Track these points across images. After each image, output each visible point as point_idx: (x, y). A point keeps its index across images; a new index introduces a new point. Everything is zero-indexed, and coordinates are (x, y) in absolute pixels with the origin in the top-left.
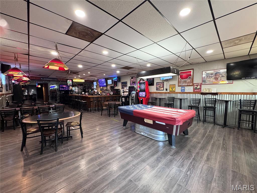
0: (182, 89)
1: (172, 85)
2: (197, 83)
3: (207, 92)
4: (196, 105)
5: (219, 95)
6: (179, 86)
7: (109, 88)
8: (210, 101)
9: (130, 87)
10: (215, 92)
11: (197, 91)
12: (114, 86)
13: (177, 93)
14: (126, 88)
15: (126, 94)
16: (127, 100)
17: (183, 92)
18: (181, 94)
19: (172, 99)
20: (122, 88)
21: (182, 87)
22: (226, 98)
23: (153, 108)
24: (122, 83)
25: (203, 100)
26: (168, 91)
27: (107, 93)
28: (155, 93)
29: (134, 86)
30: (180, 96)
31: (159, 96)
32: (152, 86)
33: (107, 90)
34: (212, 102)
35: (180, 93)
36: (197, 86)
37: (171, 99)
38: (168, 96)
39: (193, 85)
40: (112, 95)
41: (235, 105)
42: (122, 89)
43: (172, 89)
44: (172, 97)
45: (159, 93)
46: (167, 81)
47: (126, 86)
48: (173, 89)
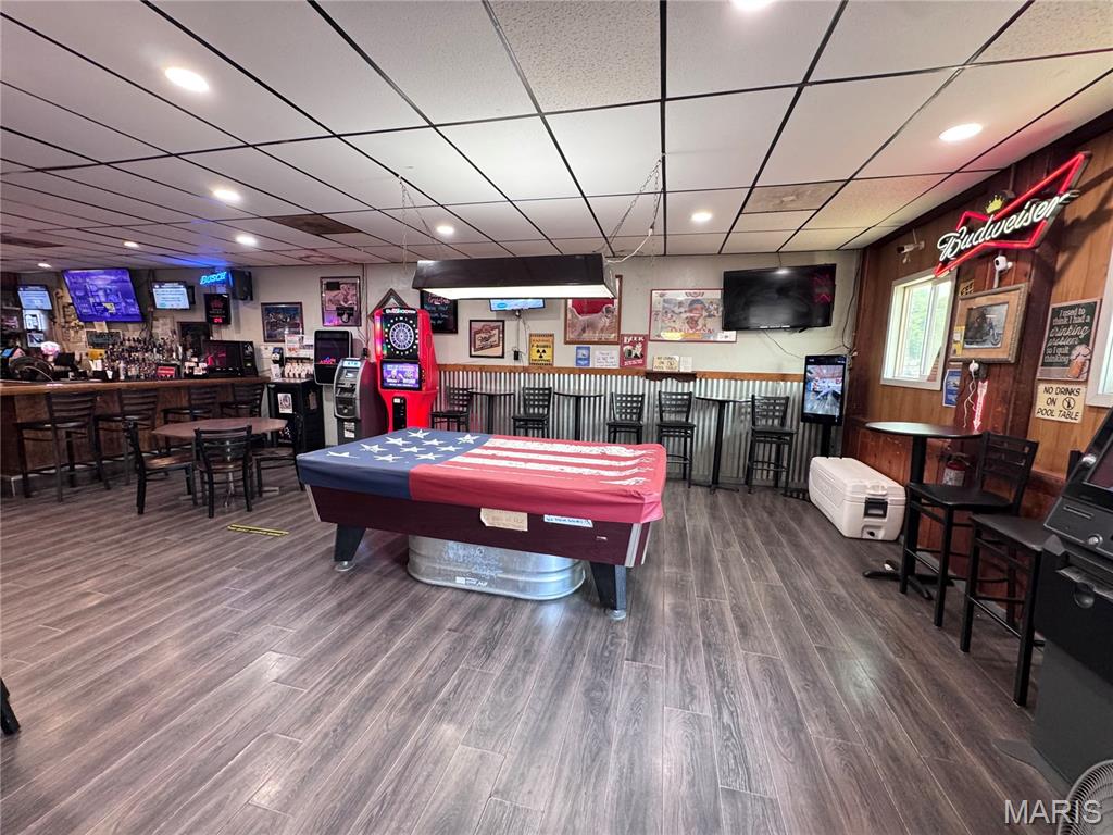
0: (580, 356)
1: (540, 335)
2: (634, 335)
3: (665, 369)
4: (629, 417)
5: (698, 380)
6: (566, 343)
7: (163, 330)
8: (674, 403)
9: (326, 336)
10: (690, 371)
11: (633, 364)
12: (210, 320)
13: (560, 371)
14: (296, 338)
15: (300, 372)
16: (307, 402)
17: (582, 370)
18: (577, 376)
19: (539, 395)
20: (269, 338)
21: (578, 348)
22: (718, 391)
23: (486, 444)
24: (268, 309)
25: (652, 401)
26: (524, 362)
27: (158, 365)
28: (465, 368)
29: (347, 332)
30: (570, 384)
31: (483, 385)
32: (449, 338)
33: (148, 344)
34: (679, 406)
35: (571, 371)
36: (633, 344)
37: (534, 395)
38: (522, 385)
39: (619, 342)
40: (198, 377)
41: (740, 414)
42: (271, 346)
43: (538, 351)
44: (539, 389)
45: (482, 368)
46: (519, 317)
47: (296, 327)
48: (544, 352)
